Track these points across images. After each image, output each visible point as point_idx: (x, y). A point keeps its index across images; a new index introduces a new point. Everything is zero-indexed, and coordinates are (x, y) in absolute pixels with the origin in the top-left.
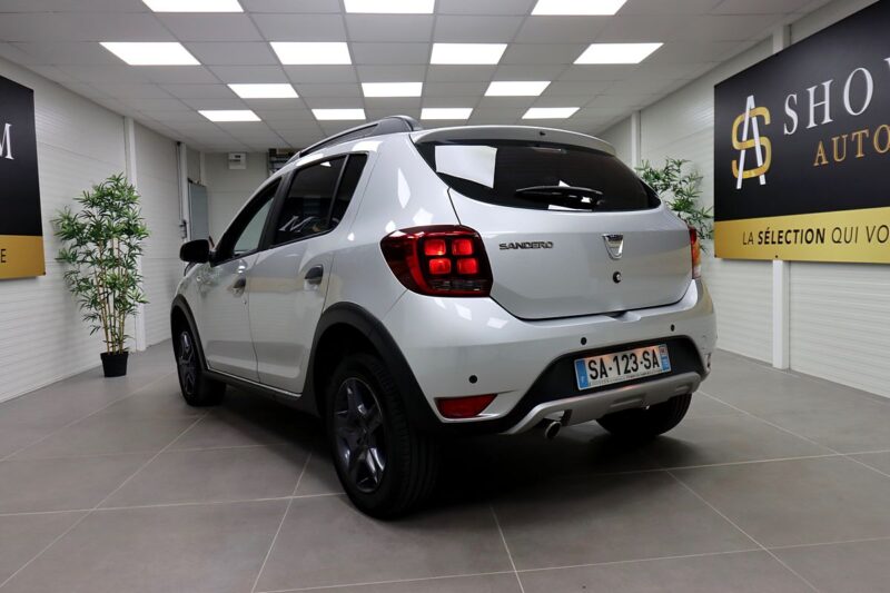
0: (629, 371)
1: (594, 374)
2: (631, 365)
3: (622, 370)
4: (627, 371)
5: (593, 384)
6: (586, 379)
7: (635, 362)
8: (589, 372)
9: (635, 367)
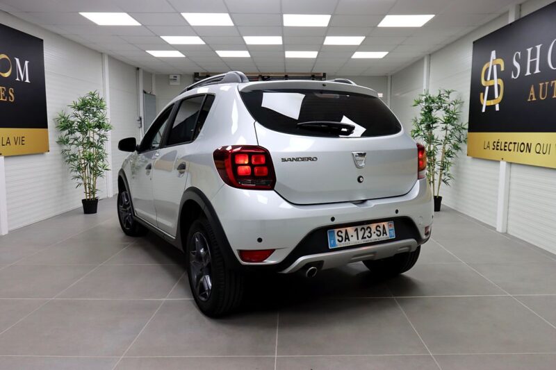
0: (365, 238)
1: (340, 239)
2: (367, 234)
3: (360, 237)
4: (363, 238)
5: (339, 245)
6: (335, 242)
7: (370, 232)
8: (337, 238)
9: (369, 235)
